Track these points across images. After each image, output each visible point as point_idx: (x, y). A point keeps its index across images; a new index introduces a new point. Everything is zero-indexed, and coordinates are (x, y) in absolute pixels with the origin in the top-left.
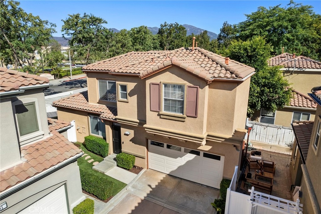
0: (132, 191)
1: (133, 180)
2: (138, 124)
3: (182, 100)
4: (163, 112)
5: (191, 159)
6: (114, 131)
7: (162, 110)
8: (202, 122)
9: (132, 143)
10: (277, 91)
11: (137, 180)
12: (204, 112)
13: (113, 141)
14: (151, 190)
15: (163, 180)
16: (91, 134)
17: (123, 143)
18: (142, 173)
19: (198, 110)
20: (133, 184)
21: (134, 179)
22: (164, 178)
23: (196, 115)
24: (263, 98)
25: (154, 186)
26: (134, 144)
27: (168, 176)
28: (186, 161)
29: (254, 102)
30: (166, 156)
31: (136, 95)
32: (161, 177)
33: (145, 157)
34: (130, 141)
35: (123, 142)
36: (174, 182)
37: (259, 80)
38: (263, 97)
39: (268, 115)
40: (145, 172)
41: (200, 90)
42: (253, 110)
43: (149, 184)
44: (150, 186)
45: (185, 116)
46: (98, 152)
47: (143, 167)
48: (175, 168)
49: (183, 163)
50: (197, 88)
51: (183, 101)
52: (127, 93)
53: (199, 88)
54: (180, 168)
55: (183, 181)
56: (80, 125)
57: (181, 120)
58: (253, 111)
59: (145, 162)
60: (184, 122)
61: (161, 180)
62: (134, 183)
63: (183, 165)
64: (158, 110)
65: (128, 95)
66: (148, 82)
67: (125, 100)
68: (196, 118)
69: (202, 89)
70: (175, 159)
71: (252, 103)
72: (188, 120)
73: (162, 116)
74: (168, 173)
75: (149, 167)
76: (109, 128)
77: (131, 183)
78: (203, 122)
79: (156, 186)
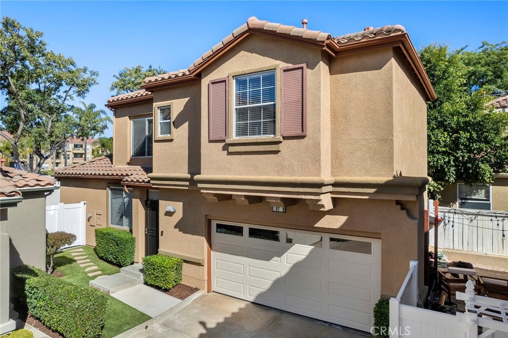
0: (160, 332)
1: (168, 310)
2: (188, 183)
3: (273, 103)
4: (234, 137)
5: (302, 257)
6: (148, 211)
7: (232, 134)
8: (317, 146)
9: (179, 231)
10: (486, 137)
11: (178, 313)
12: (320, 120)
13: (145, 234)
14: (204, 331)
15: (238, 312)
16: (111, 226)
17: (162, 235)
18: (195, 298)
19: (308, 118)
20: (166, 318)
21: (171, 310)
22: (240, 309)
23: (303, 132)
24: (460, 153)
25: (211, 324)
26: (182, 232)
27: (252, 305)
28: (291, 265)
29: (441, 165)
30: (248, 257)
31: (187, 123)
32: (235, 307)
33: (203, 260)
34: (175, 227)
35: (162, 232)
36: (262, 317)
37: (444, 119)
38: (457, 154)
39: (473, 197)
40: (202, 297)
41: (308, 72)
42: (441, 184)
43: (203, 319)
44: (203, 324)
45: (279, 137)
46: (114, 258)
47: (199, 288)
48: (266, 285)
49: (284, 272)
50: (302, 68)
51: (275, 104)
52: (170, 122)
53: (307, 68)
54: (277, 283)
55: (284, 316)
56: (94, 209)
57: (271, 149)
58: (440, 186)
59: (203, 273)
60: (276, 152)
61: (233, 314)
62: (170, 317)
63: (285, 276)
64: (223, 137)
65: (172, 124)
66: (205, 81)
67: (168, 136)
68: (303, 137)
69: (313, 69)
70: (266, 262)
71: (437, 167)
72: (286, 147)
73: (231, 149)
74: (252, 299)
75: (214, 287)
76: (137, 206)
77: (163, 315)
78: (319, 144)
79: (218, 324)
